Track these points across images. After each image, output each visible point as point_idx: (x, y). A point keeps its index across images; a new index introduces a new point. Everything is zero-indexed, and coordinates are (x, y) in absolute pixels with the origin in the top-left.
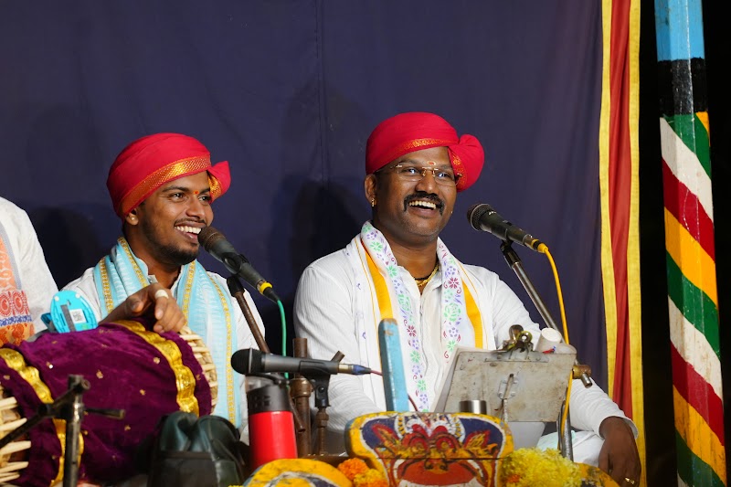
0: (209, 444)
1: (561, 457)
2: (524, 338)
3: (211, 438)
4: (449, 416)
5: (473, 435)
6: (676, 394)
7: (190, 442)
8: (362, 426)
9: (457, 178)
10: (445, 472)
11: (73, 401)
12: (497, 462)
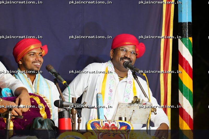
0: (47, 127)
1: (147, 134)
2: (138, 100)
3: (48, 125)
4: (115, 121)
5: (122, 127)
6: (180, 117)
7: (41, 126)
8: (91, 123)
9: (137, 54)
10: (114, 137)
11: (9, 113)
12: (129, 135)
